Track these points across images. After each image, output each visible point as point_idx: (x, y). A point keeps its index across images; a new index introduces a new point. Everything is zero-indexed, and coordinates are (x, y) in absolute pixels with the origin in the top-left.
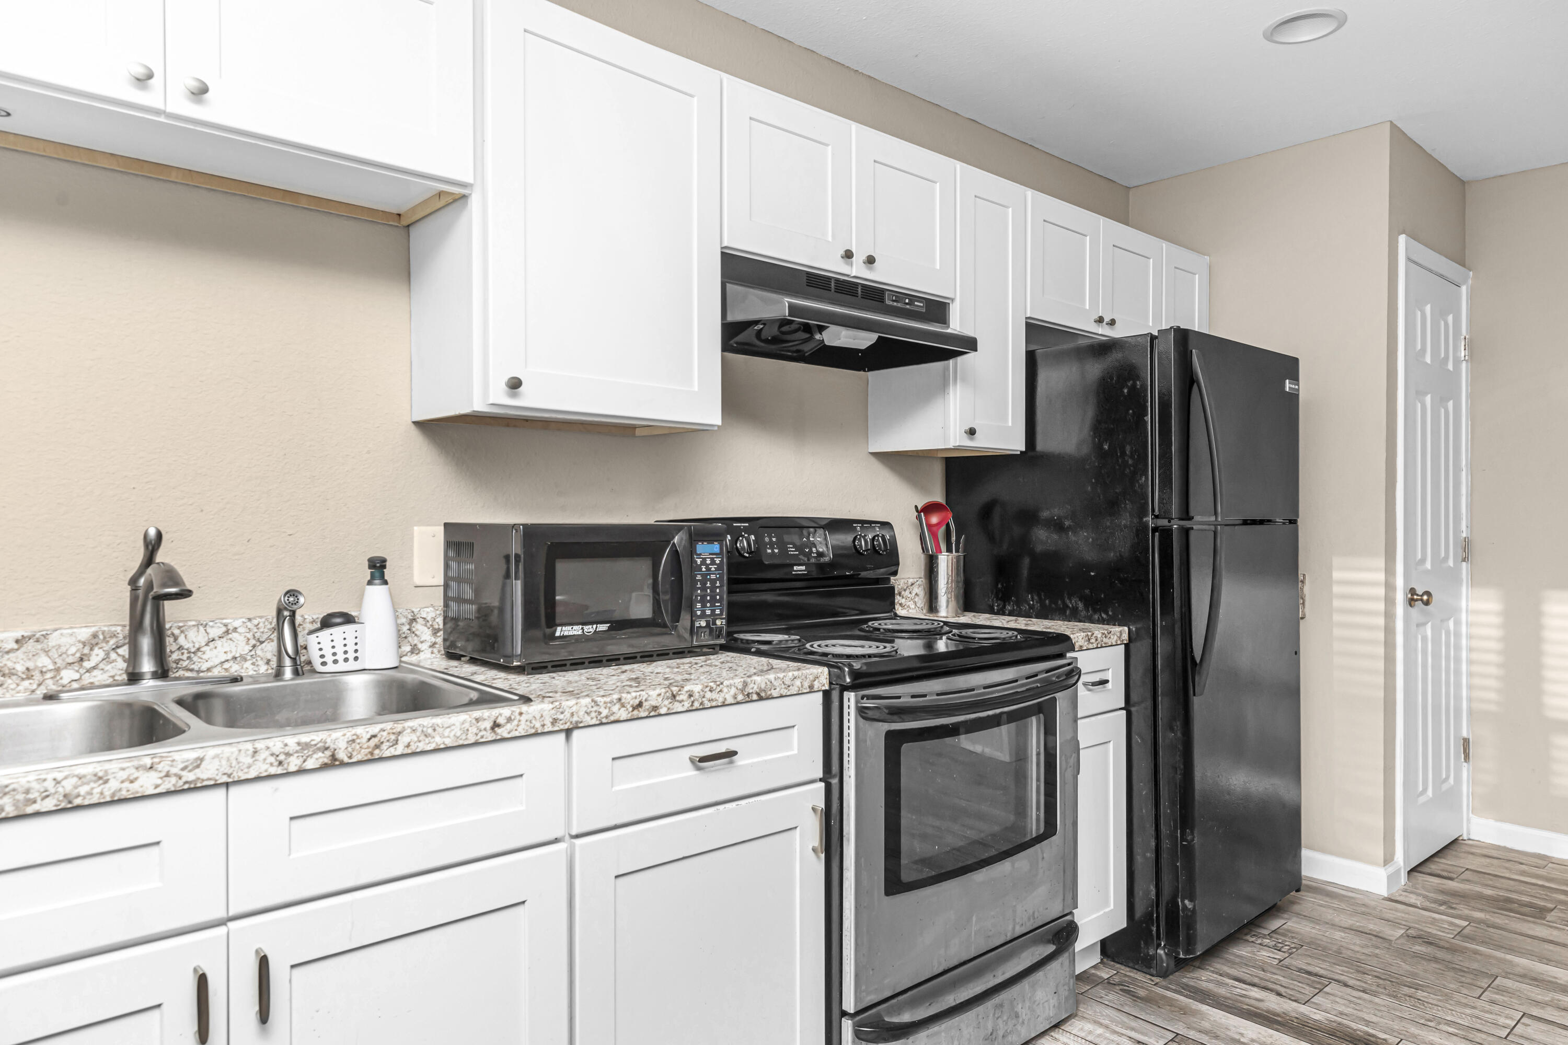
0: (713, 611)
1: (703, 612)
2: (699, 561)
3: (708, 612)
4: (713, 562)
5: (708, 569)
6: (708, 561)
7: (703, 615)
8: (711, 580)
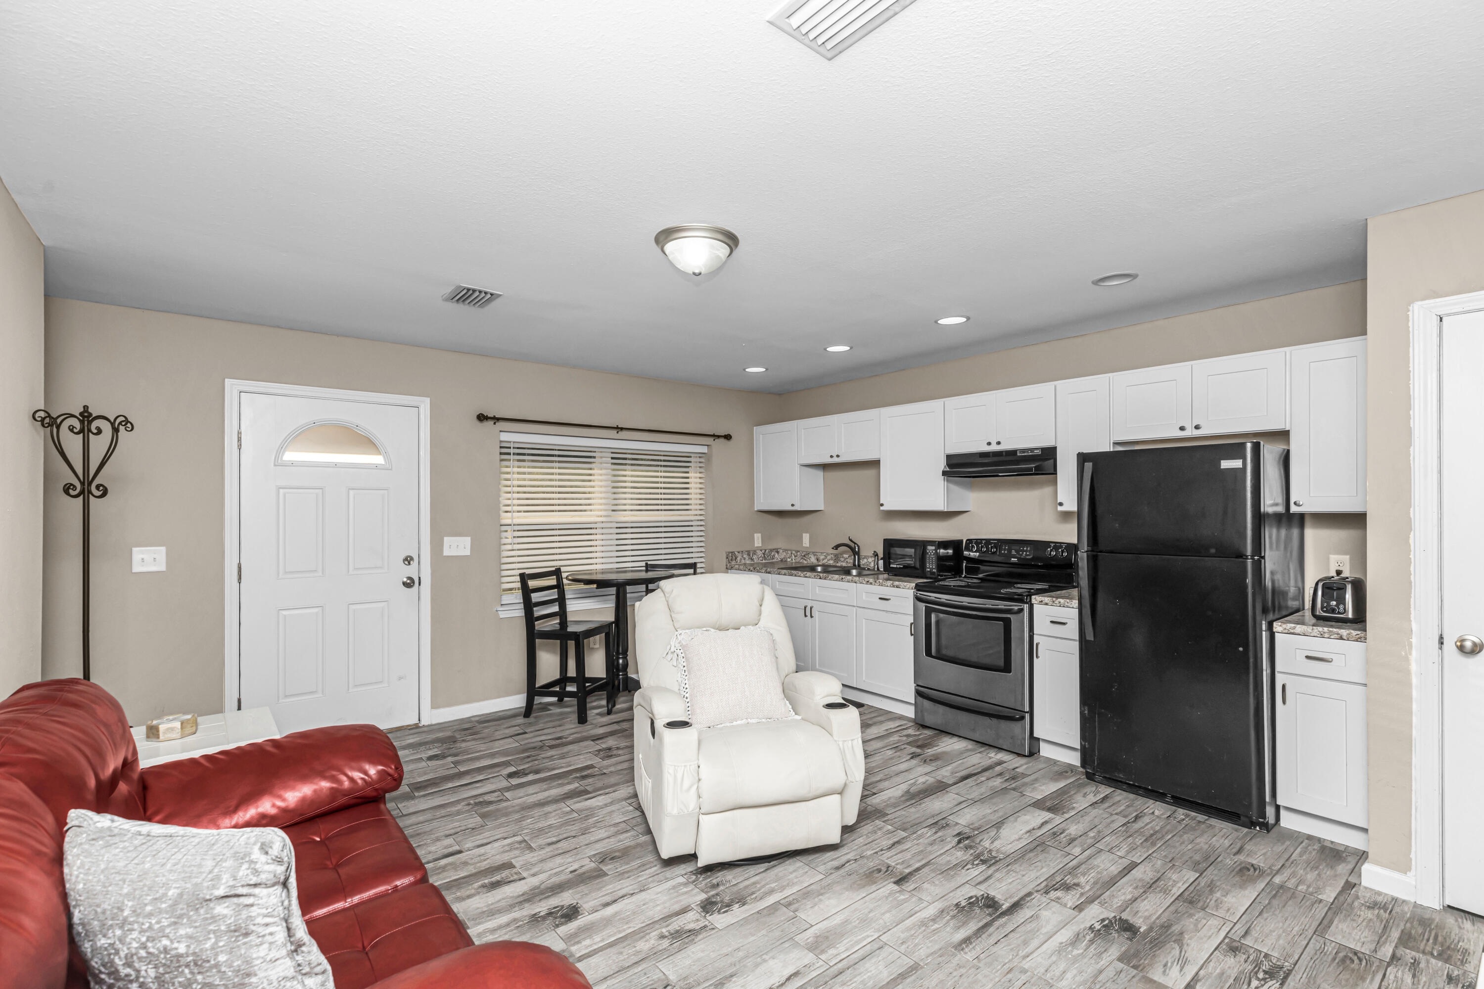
0: (932, 567)
2: (928, 551)
5: (931, 554)
6: (931, 551)
7: (929, 567)
8: (931, 557)
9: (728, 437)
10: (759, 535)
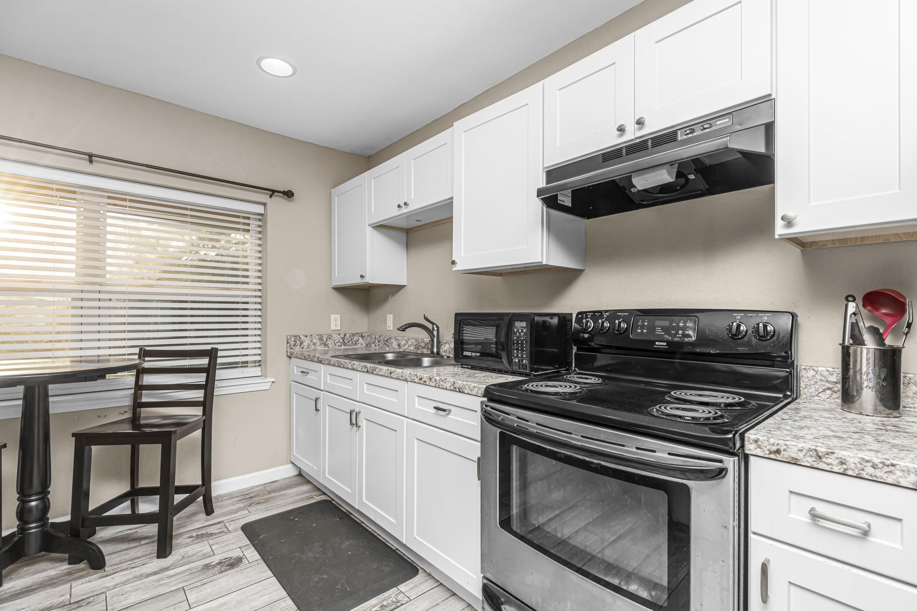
0: (522, 356)
1: (517, 355)
2: (516, 330)
3: (520, 356)
4: (522, 331)
5: (520, 334)
6: (520, 331)
7: (517, 356)
8: (521, 340)
9: (289, 194)
10: (338, 316)
